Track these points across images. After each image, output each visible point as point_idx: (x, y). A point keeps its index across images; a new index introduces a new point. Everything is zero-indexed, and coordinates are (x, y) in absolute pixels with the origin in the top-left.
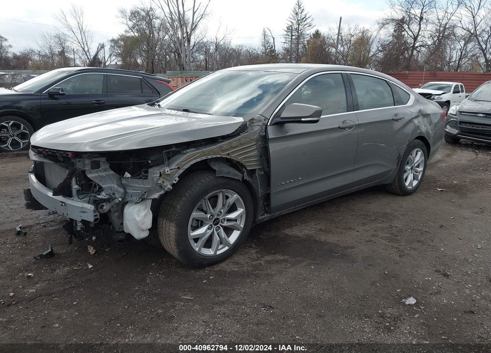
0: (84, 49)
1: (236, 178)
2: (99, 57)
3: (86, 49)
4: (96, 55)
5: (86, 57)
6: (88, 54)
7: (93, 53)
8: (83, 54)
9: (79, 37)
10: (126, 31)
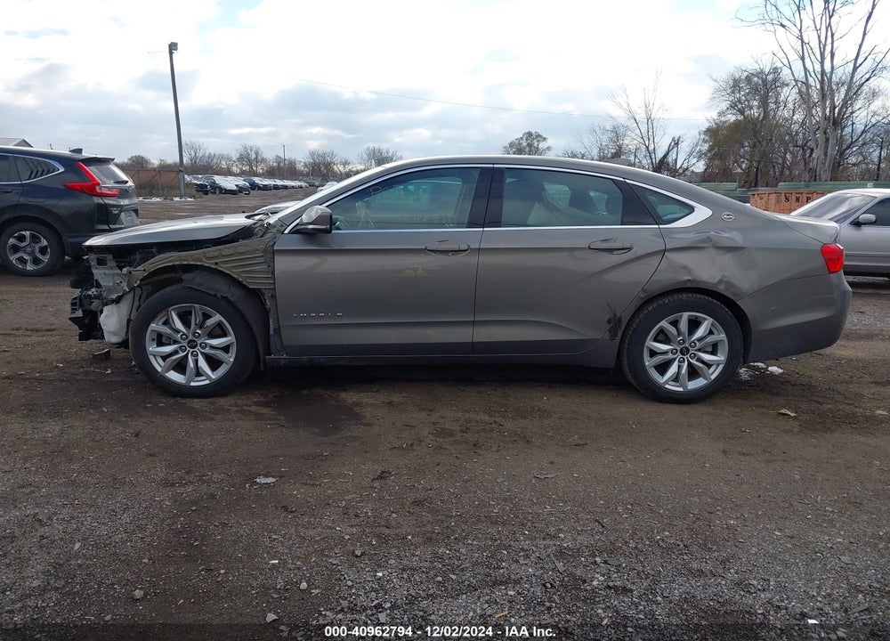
0: (647, 147)
1: (210, 292)
2: (670, 160)
3: (651, 148)
4: (665, 156)
5: (649, 161)
6: (653, 156)
7: (660, 155)
8: (645, 156)
9: (644, 130)
10: (721, 114)
